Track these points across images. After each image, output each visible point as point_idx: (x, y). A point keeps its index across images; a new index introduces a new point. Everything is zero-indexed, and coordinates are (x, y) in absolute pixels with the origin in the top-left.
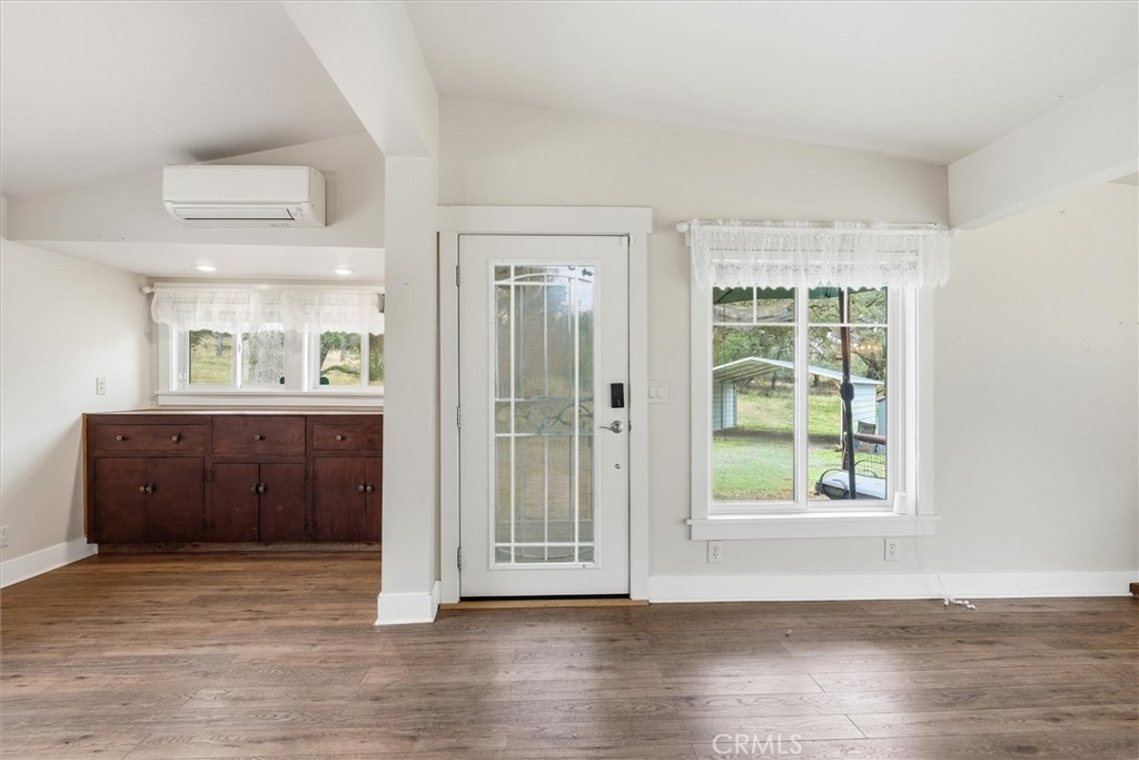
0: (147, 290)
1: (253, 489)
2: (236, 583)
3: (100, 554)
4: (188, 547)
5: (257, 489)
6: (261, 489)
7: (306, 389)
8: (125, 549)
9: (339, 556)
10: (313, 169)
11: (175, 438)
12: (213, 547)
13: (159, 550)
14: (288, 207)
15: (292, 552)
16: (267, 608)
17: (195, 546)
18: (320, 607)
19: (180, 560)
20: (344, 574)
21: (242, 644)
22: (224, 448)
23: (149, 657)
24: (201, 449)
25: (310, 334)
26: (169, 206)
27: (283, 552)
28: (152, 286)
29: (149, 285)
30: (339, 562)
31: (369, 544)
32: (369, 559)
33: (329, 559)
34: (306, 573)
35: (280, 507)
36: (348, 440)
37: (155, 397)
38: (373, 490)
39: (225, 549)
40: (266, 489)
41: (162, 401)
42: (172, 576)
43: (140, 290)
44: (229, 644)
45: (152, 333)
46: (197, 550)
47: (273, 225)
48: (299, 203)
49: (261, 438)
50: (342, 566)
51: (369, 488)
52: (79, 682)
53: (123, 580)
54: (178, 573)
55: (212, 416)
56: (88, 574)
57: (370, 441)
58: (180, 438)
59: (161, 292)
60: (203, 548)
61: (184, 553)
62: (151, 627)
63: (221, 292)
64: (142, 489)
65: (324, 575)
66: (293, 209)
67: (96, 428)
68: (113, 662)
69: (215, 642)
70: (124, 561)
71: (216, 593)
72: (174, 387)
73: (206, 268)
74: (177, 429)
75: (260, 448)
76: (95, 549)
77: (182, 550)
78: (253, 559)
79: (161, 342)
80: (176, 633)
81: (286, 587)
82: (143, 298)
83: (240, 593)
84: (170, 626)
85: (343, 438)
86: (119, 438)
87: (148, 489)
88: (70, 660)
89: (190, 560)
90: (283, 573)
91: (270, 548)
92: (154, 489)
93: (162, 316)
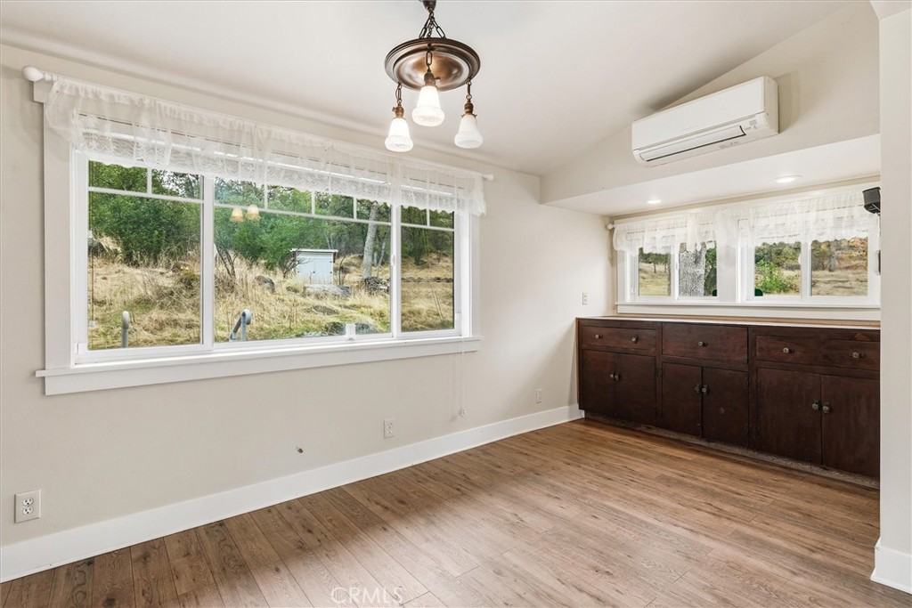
0: (610, 227)
1: (697, 389)
2: (691, 472)
3: (586, 418)
4: (643, 428)
5: (701, 390)
6: (704, 390)
7: (739, 301)
8: (601, 419)
9: (789, 472)
10: (767, 78)
11: (634, 340)
12: (662, 432)
13: (622, 425)
14: (740, 123)
15: (734, 454)
16: (727, 508)
17: (648, 428)
18: (787, 528)
19: (638, 437)
20: (801, 495)
21: (714, 539)
22: (671, 351)
23: (638, 519)
24: (653, 350)
25: (742, 249)
26: (636, 153)
27: (725, 453)
28: (613, 223)
29: (611, 222)
30: (792, 480)
31: (825, 469)
32: (828, 486)
33: (777, 472)
34: (756, 481)
35: (722, 410)
36: (798, 354)
37: (615, 307)
38: (831, 410)
39: (672, 437)
40: (708, 391)
41: (621, 310)
42: (636, 450)
43: (606, 227)
44: (701, 534)
45: (613, 258)
46: (650, 432)
47: (723, 147)
48: (753, 116)
49: (704, 345)
50: (795, 485)
51: (825, 408)
52: (594, 519)
53: (603, 443)
54: (641, 448)
55: (662, 322)
56: (581, 432)
57: (826, 357)
58: (637, 339)
59: (620, 226)
60: (654, 431)
61: (640, 431)
62: (632, 491)
63: (663, 220)
64: (612, 376)
65: (777, 490)
66: (745, 124)
67: (584, 328)
68: (612, 512)
69: (686, 526)
70: (601, 428)
71: (675, 476)
72: (628, 300)
73: (654, 202)
74: (636, 332)
75: (702, 353)
76: (582, 414)
77: (639, 429)
78: (698, 452)
79: (619, 265)
80: (652, 503)
81: (741, 491)
82: (608, 233)
83: (694, 482)
84: (646, 495)
85: (790, 351)
86: (597, 336)
87: (616, 377)
88: (585, 498)
89: (647, 439)
90: (731, 474)
91: (712, 445)
92: (620, 377)
93: (620, 246)
